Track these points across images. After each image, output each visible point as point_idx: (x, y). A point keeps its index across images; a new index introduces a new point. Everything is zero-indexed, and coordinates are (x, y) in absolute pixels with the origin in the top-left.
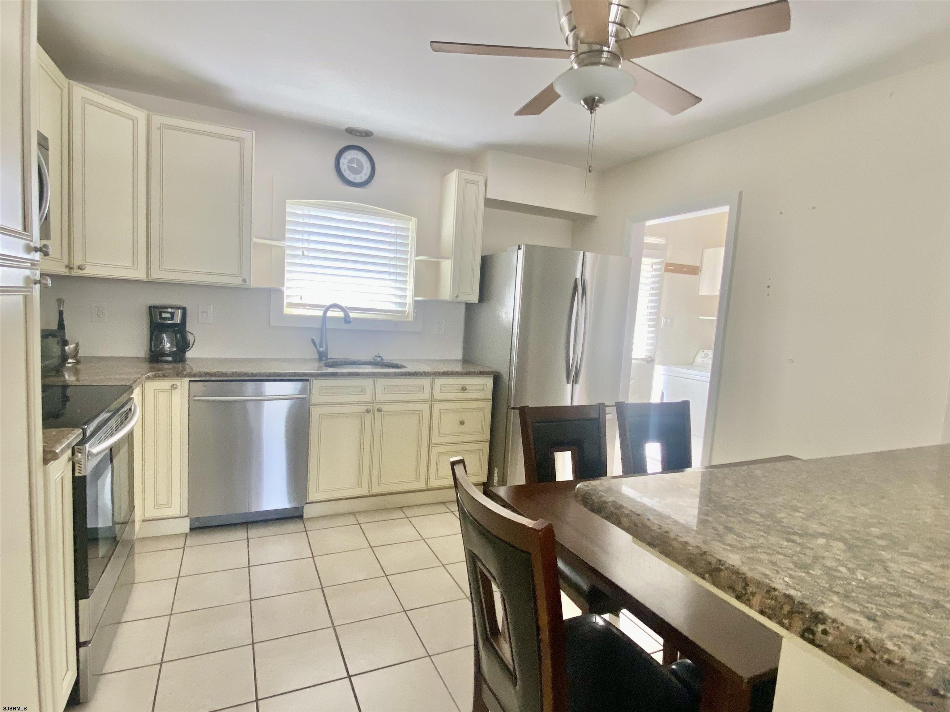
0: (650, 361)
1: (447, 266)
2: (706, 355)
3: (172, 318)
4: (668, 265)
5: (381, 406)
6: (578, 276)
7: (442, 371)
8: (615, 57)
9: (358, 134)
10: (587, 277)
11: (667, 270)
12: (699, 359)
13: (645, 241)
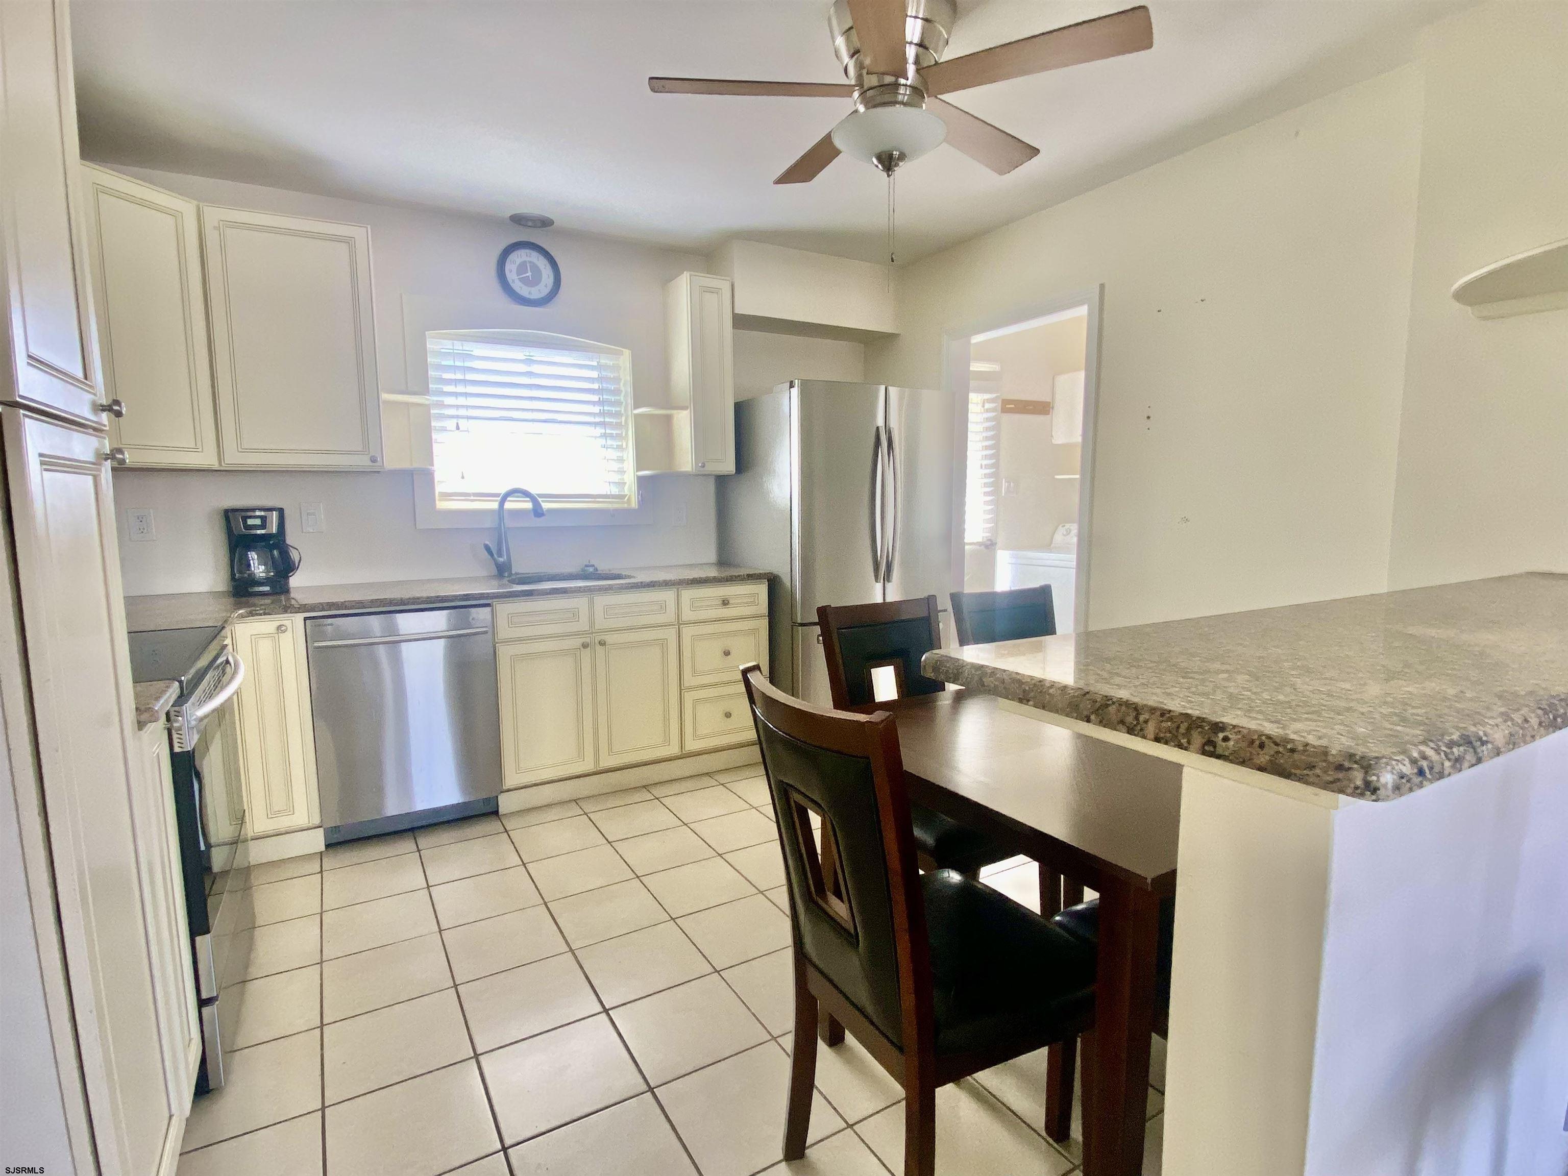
0: (990, 546)
1: (683, 422)
2: (1069, 532)
3: (263, 526)
4: (1005, 402)
5: (603, 637)
6: (880, 422)
7: (691, 578)
8: (918, 93)
9: (530, 224)
10: (894, 424)
11: (1004, 410)
12: (1058, 538)
13: (971, 369)
